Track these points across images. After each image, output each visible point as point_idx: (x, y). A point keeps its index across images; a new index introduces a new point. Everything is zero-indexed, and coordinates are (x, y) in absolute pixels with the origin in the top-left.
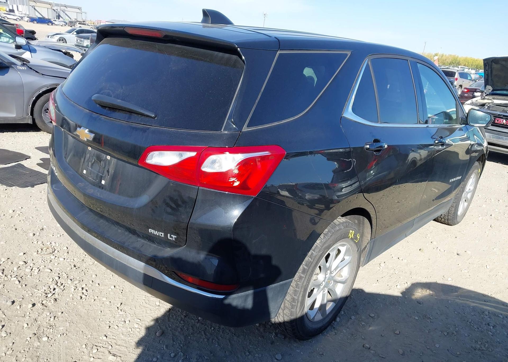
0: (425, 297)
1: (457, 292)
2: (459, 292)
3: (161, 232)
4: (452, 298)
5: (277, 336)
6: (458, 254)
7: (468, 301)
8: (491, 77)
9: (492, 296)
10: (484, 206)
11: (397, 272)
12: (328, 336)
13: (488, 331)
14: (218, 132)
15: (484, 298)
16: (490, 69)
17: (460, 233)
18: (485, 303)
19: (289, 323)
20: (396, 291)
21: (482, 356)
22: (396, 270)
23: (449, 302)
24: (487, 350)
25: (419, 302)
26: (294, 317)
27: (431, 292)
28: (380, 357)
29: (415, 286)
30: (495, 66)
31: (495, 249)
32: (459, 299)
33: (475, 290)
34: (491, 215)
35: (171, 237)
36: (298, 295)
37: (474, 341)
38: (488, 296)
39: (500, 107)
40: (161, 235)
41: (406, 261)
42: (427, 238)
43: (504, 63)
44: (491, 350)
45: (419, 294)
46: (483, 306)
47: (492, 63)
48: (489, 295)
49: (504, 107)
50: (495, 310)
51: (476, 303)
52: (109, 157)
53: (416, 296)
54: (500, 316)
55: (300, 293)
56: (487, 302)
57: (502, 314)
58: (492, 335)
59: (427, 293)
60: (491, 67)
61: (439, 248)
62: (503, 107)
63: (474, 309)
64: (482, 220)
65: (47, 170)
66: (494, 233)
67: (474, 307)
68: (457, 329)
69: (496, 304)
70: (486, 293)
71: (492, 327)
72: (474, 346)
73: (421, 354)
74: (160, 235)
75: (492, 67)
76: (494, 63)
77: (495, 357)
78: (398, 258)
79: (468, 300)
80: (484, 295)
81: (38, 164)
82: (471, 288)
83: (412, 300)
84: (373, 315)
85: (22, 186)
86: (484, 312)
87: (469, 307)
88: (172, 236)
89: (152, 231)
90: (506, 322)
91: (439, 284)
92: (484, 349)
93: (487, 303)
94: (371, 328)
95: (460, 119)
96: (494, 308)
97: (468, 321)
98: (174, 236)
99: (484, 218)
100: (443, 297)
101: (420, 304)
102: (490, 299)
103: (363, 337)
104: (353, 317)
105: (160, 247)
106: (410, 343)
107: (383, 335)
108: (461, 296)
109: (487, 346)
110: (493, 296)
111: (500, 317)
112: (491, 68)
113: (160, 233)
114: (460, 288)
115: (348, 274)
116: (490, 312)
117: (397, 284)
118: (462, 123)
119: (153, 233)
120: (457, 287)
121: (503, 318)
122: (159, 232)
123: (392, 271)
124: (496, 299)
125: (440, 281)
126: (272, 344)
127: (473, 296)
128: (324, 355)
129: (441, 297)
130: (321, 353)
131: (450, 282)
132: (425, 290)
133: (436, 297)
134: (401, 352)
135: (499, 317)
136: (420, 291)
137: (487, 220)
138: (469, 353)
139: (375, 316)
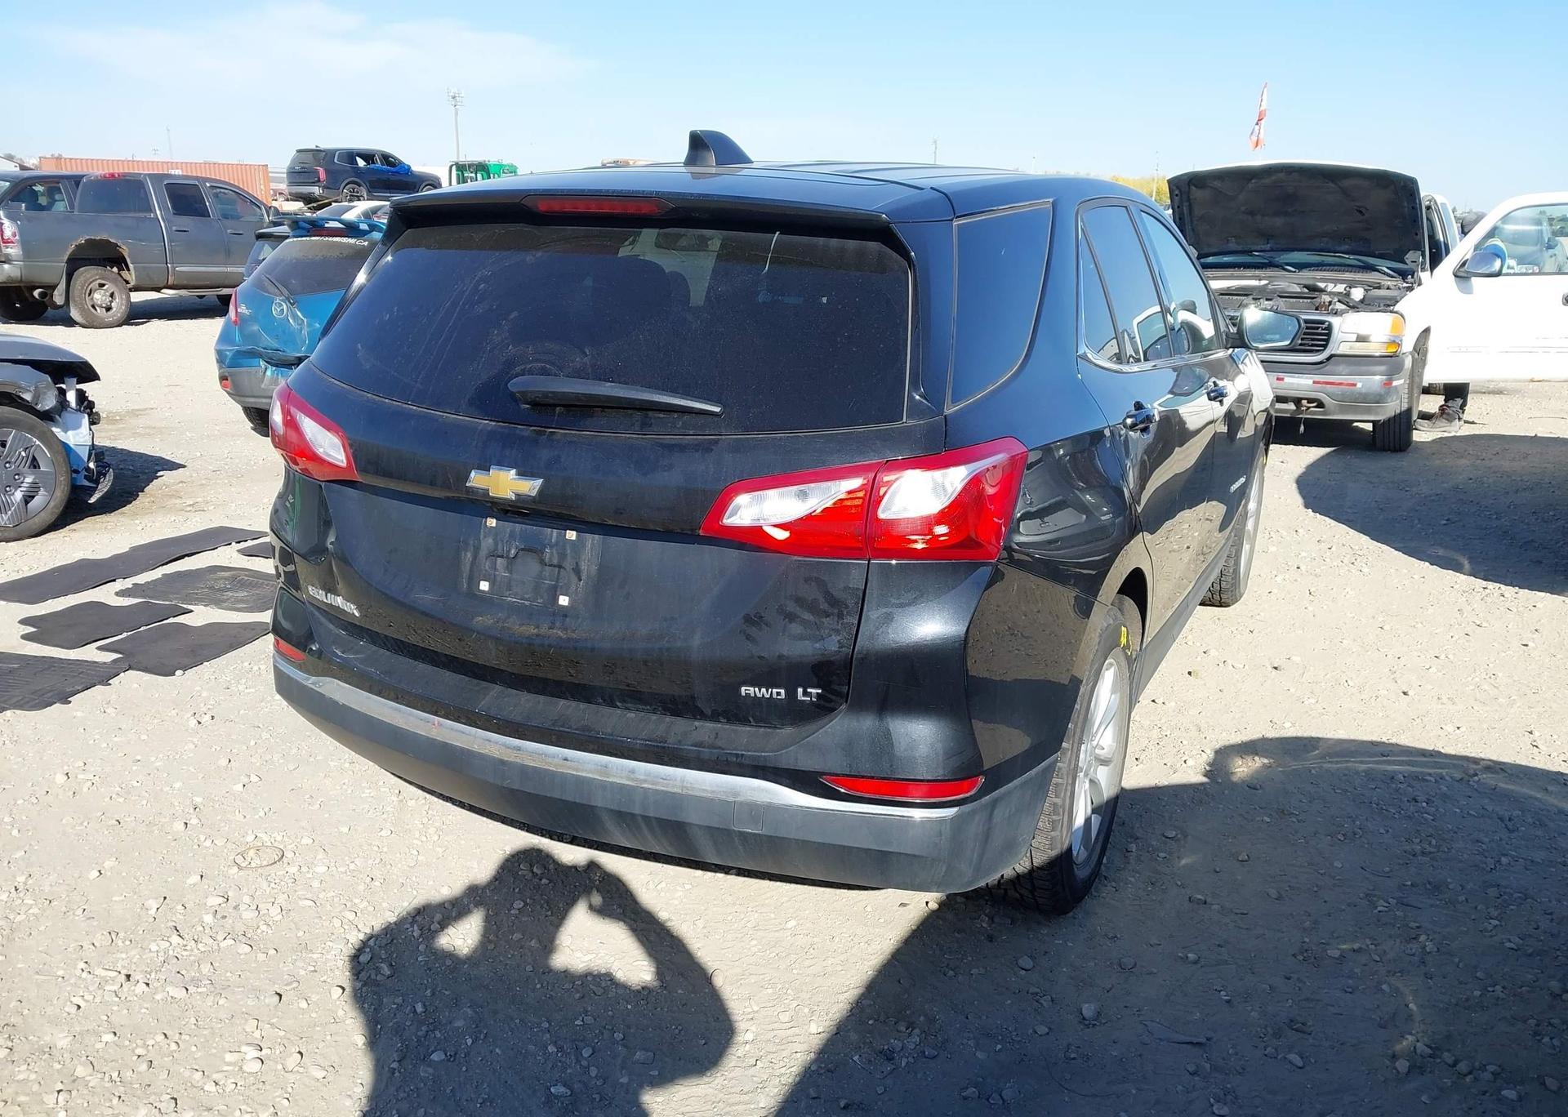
0: (1257, 772)
1: (1318, 749)
2: (1320, 748)
3: (777, 687)
4: (1314, 763)
5: (993, 922)
6: (1276, 668)
7: (1347, 762)
8: (1192, 221)
9: (1390, 741)
10: (1273, 549)
11: (1168, 733)
12: (1103, 897)
13: (1422, 813)
14: (896, 425)
15: (1377, 749)
16: (1187, 204)
17: (1253, 620)
18: (1385, 758)
19: (1045, 870)
20: (1192, 773)
21: (1435, 863)
22: (1164, 728)
23: (1313, 771)
24: (1438, 852)
25: (1252, 786)
26: (1057, 850)
27: (1266, 761)
28: (1237, 914)
29: (1224, 755)
30: (1197, 193)
31: (1344, 641)
32: (1329, 762)
33: (1352, 738)
34: (1298, 568)
35: (805, 693)
36: (1062, 794)
37: (1403, 839)
38: (1384, 743)
39: (1231, 297)
40: (778, 694)
41: (1173, 704)
42: (1190, 643)
43: (1217, 184)
44: (1446, 849)
45: (1243, 768)
46: (1383, 766)
47: (1189, 186)
48: (1384, 740)
49: (1241, 298)
50: (1414, 769)
51: (1369, 763)
52: (571, 535)
53: (1239, 775)
54: (1428, 778)
55: (1066, 790)
56: (1388, 756)
57: (1430, 775)
58: (1433, 820)
59: (1257, 765)
60: (1189, 197)
61: (1229, 662)
62: (1239, 298)
63: (1369, 775)
64: (1285, 582)
65: (67, 648)
66: (1325, 607)
67: (1367, 773)
68: (1358, 823)
69: (1408, 756)
70: (1374, 738)
71: (1424, 804)
72: (1408, 848)
73: (1315, 889)
74: (775, 696)
75: (1191, 197)
76: (1196, 187)
77: (1461, 861)
78: (1153, 701)
79: (1347, 759)
80: (1373, 743)
81: (26, 637)
82: (1342, 734)
83: (1235, 784)
84: (1172, 834)
85: (31, 704)
86: (1393, 778)
87: (1357, 773)
88: (809, 690)
89: (749, 690)
90: (1445, 788)
91: (1271, 739)
92: (1432, 850)
93: (1389, 758)
94: (1183, 862)
95: (1224, 337)
96: (1409, 765)
97: (1371, 803)
98: (813, 691)
99: (1287, 576)
100: (1295, 765)
101: (1257, 790)
102: (1390, 749)
103: (1179, 883)
104: (1133, 847)
105: (762, 729)
106: (1283, 873)
107: (1218, 869)
108: (1330, 755)
109: (1434, 842)
110: (1393, 741)
111: (1431, 781)
112: (1189, 200)
113: (775, 691)
114: (1318, 739)
115: (1113, 738)
116: (1406, 775)
117: (1184, 759)
118: (1229, 346)
119: (753, 695)
120: (1313, 738)
121: (1436, 781)
122: (770, 690)
123: (1155, 733)
124: (1404, 746)
125: (1272, 734)
126: (991, 941)
127: (1353, 749)
128: (1119, 936)
129: (1290, 766)
130: (1111, 935)
131: (1291, 729)
132: (1249, 759)
133: (1281, 769)
134: (1273, 893)
135: (1427, 781)
136: (1241, 763)
137: (1296, 580)
138: (1407, 864)
139: (1177, 835)
